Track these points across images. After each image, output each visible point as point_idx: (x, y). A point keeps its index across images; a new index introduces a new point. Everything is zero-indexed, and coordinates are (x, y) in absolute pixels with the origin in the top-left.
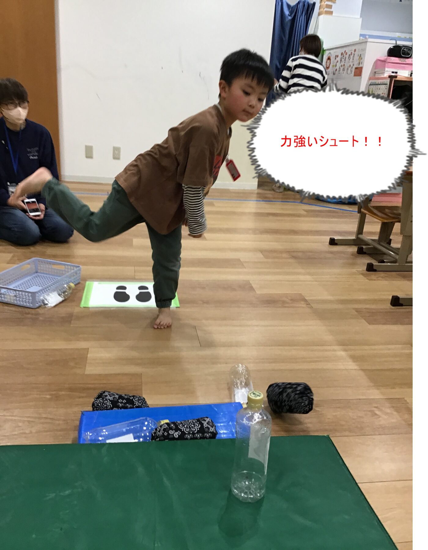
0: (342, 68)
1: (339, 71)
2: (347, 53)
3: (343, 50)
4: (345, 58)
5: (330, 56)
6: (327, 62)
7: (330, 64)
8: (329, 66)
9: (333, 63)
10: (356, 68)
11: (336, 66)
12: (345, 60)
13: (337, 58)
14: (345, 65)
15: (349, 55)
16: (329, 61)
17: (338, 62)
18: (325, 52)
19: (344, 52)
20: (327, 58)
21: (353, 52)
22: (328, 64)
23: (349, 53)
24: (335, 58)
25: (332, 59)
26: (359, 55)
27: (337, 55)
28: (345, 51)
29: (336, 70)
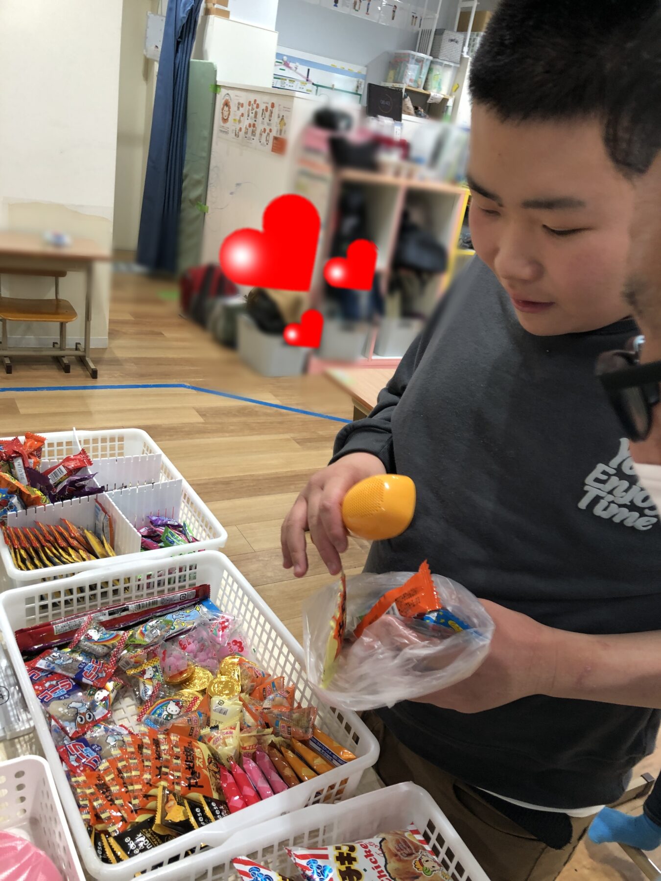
0: (250, 130)
1: (246, 133)
2: (258, 105)
3: (252, 97)
4: (256, 113)
5: (229, 100)
6: (223, 109)
7: (229, 114)
8: (228, 117)
9: (235, 115)
10: (276, 138)
11: (240, 121)
12: (256, 117)
13: (241, 108)
14: (256, 126)
15: (263, 110)
16: (226, 108)
17: (242, 115)
18: (218, 89)
19: (252, 102)
20: (223, 101)
21: (270, 108)
22: (226, 113)
23: (262, 106)
24: (238, 108)
25: (233, 107)
26: (281, 117)
27: (241, 102)
28: (255, 101)
29: (240, 129)
